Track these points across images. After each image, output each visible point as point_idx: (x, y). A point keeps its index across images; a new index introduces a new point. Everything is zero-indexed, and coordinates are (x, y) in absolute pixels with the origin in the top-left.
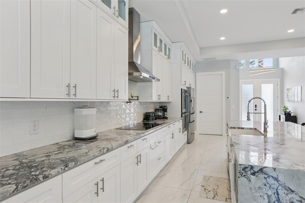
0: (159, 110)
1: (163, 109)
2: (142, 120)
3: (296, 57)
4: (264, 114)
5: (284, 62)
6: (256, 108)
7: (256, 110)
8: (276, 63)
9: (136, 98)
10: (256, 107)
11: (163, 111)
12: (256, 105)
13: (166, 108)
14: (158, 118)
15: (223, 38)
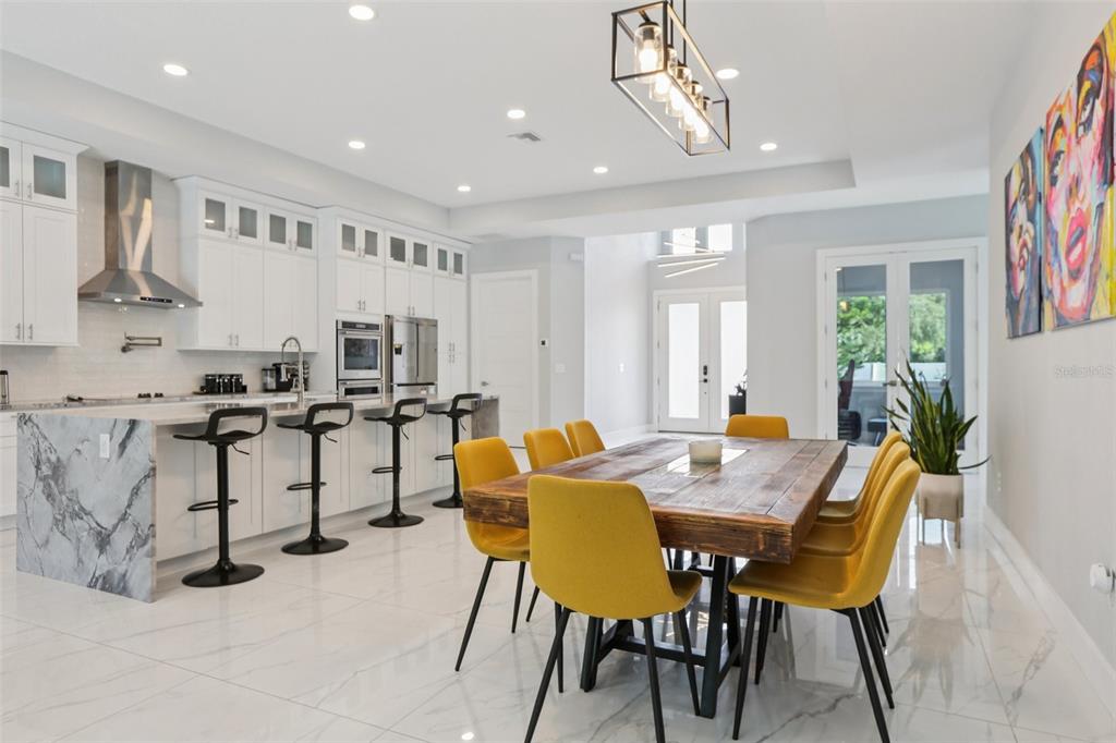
0: (268, 372)
6: (706, 377)
7: (706, 381)
9: (157, 342)
10: (705, 373)
12: (705, 368)
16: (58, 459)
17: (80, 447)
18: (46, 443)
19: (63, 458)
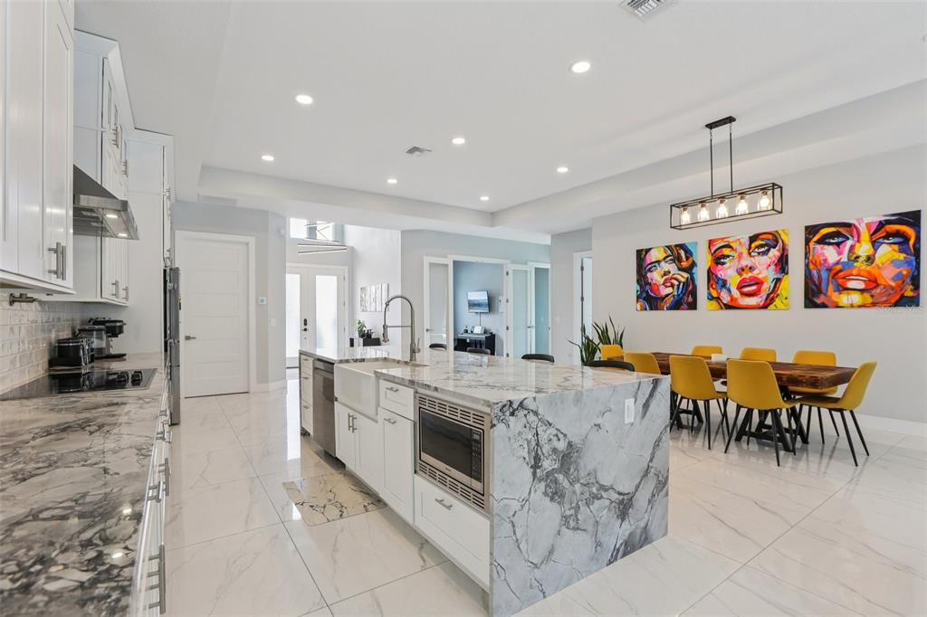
0: (95, 333)
1: (107, 327)
2: (46, 366)
3: (377, 229)
4: (410, 328)
5: (355, 235)
6: (305, 327)
7: (305, 330)
8: (340, 233)
10: (305, 324)
11: (107, 333)
12: (305, 321)
13: (118, 324)
14: (97, 358)
15: (268, 158)
16: (570, 445)
17: (599, 421)
18: (552, 431)
19: (576, 440)
